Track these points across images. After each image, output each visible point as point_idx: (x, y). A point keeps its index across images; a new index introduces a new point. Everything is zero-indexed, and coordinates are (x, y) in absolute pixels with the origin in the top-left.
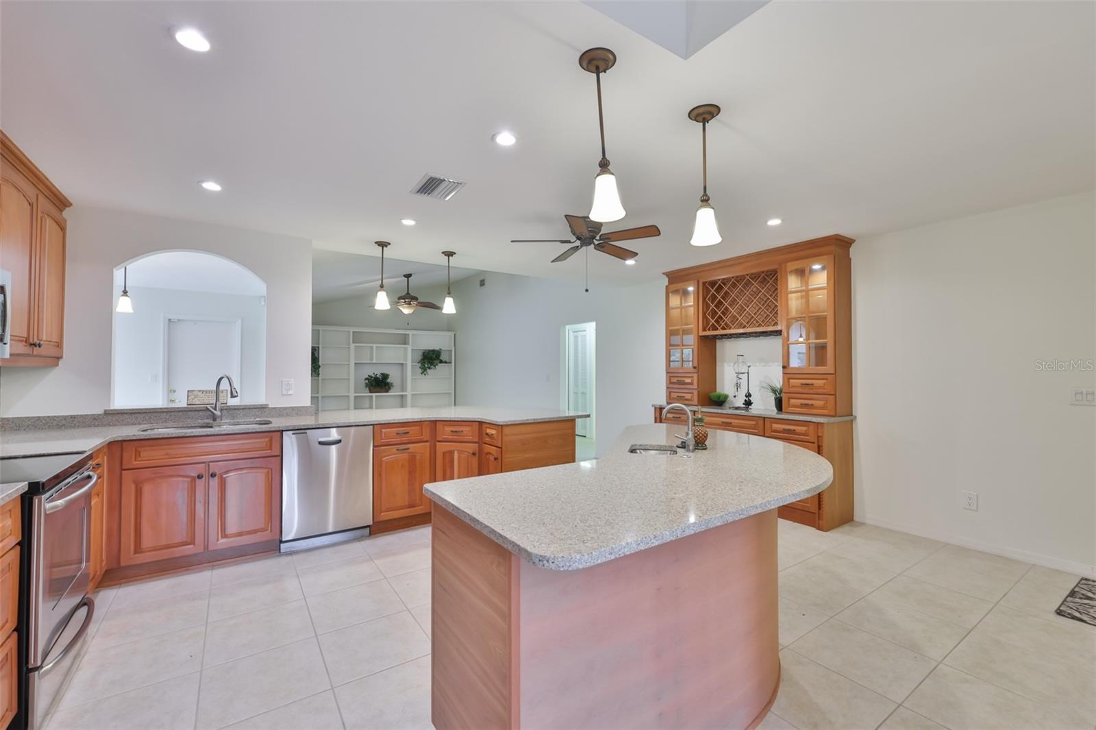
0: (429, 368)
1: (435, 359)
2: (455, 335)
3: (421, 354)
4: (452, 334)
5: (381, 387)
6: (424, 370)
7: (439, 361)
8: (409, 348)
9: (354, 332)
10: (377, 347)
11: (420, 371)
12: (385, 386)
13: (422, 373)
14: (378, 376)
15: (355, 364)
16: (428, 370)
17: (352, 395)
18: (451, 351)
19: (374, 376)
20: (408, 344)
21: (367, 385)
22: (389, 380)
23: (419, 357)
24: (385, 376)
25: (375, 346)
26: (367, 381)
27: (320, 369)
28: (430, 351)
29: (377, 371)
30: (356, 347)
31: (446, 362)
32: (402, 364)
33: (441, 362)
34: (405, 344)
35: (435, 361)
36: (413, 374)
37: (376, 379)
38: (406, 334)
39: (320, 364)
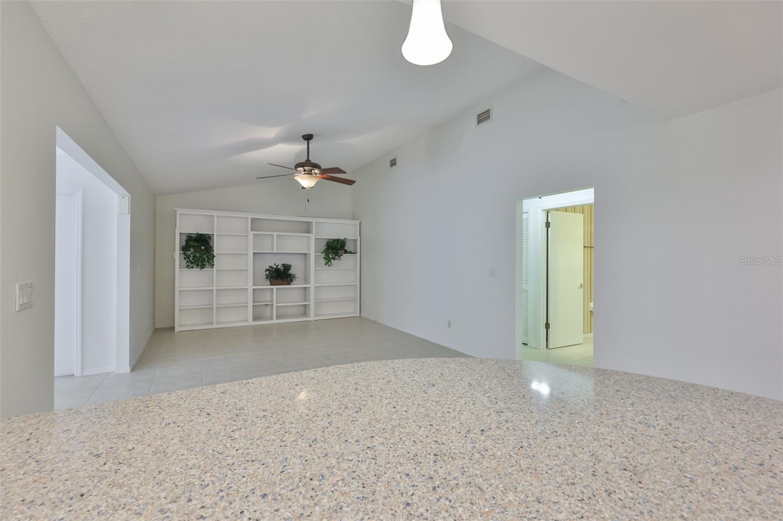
0: (334, 259)
1: (340, 249)
2: (360, 223)
3: (325, 244)
4: (357, 222)
5: (283, 280)
6: (328, 260)
7: (343, 251)
8: (312, 237)
9: (252, 219)
10: (277, 235)
11: (324, 261)
12: (287, 278)
13: (326, 264)
14: (279, 267)
15: (254, 253)
16: (333, 261)
17: (251, 287)
18: (356, 240)
19: (275, 267)
20: (312, 233)
21: (267, 277)
22: (291, 272)
23: (323, 247)
24: (287, 267)
25: (275, 234)
26: (267, 273)
27: (215, 259)
28: (334, 240)
29: (279, 262)
30: (254, 234)
31: (350, 253)
32: (305, 254)
33: (346, 252)
34: (309, 233)
35: (339, 252)
36: (316, 265)
37: (277, 270)
38: (309, 222)
39: (215, 253)
